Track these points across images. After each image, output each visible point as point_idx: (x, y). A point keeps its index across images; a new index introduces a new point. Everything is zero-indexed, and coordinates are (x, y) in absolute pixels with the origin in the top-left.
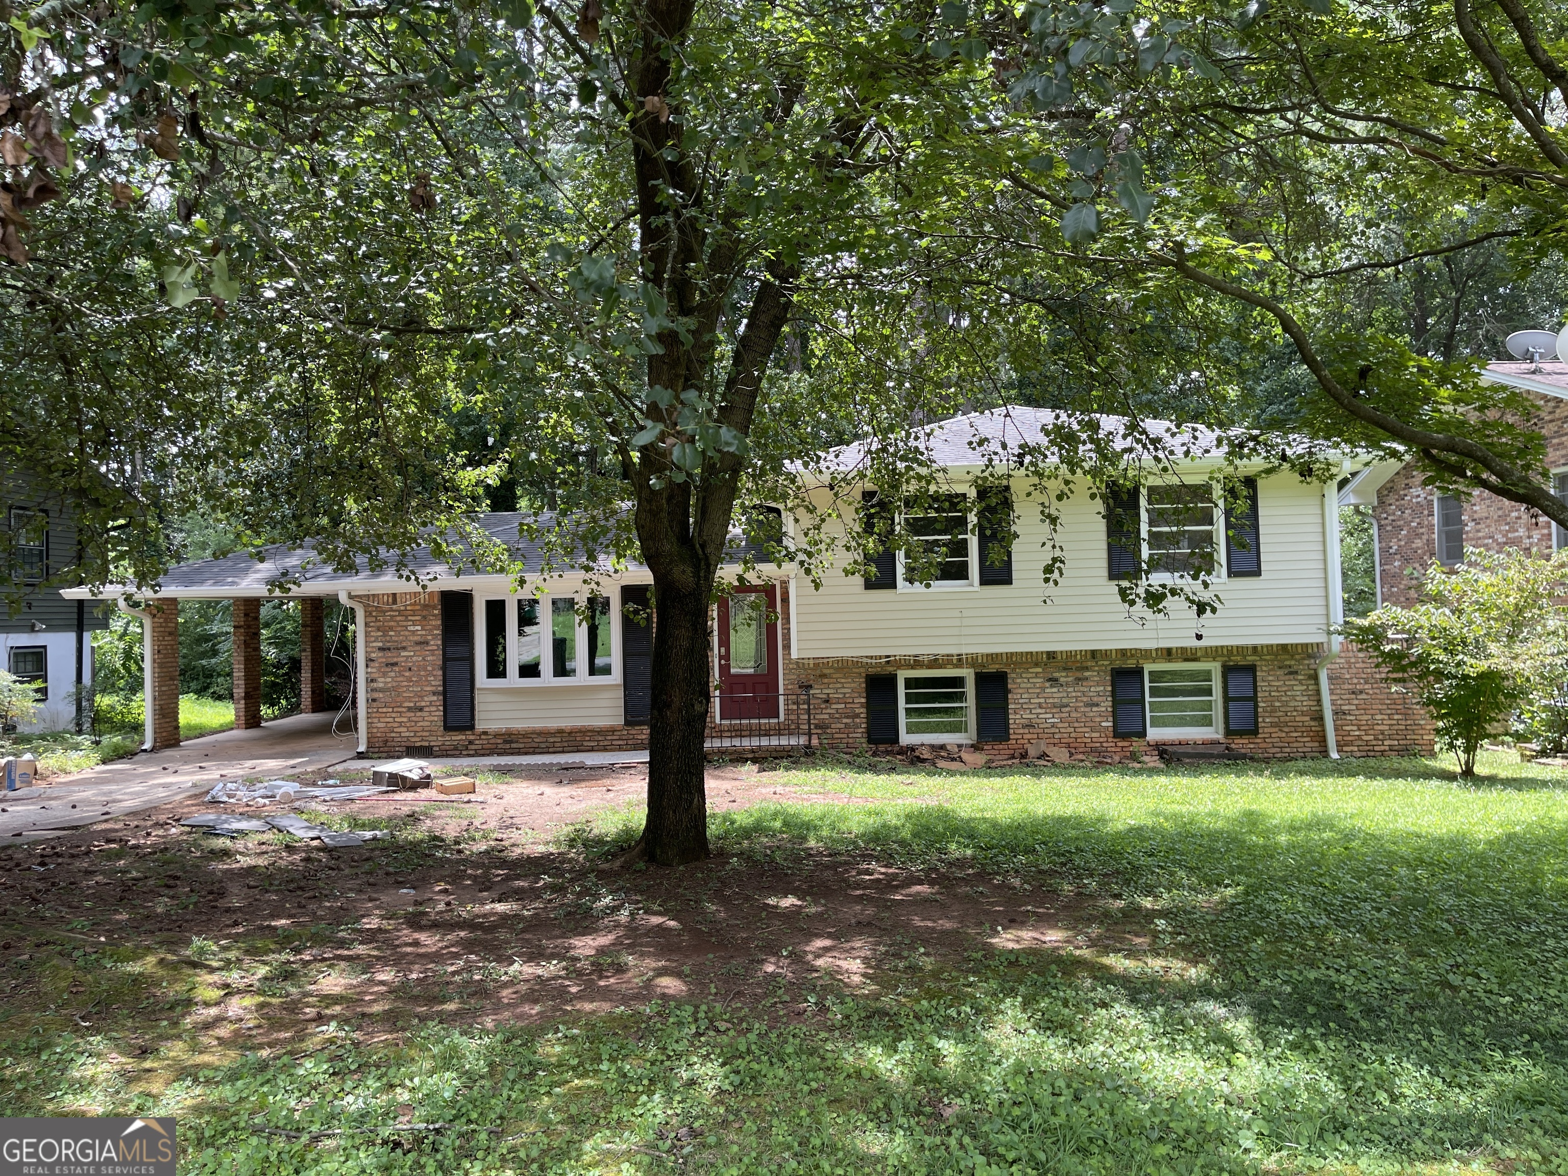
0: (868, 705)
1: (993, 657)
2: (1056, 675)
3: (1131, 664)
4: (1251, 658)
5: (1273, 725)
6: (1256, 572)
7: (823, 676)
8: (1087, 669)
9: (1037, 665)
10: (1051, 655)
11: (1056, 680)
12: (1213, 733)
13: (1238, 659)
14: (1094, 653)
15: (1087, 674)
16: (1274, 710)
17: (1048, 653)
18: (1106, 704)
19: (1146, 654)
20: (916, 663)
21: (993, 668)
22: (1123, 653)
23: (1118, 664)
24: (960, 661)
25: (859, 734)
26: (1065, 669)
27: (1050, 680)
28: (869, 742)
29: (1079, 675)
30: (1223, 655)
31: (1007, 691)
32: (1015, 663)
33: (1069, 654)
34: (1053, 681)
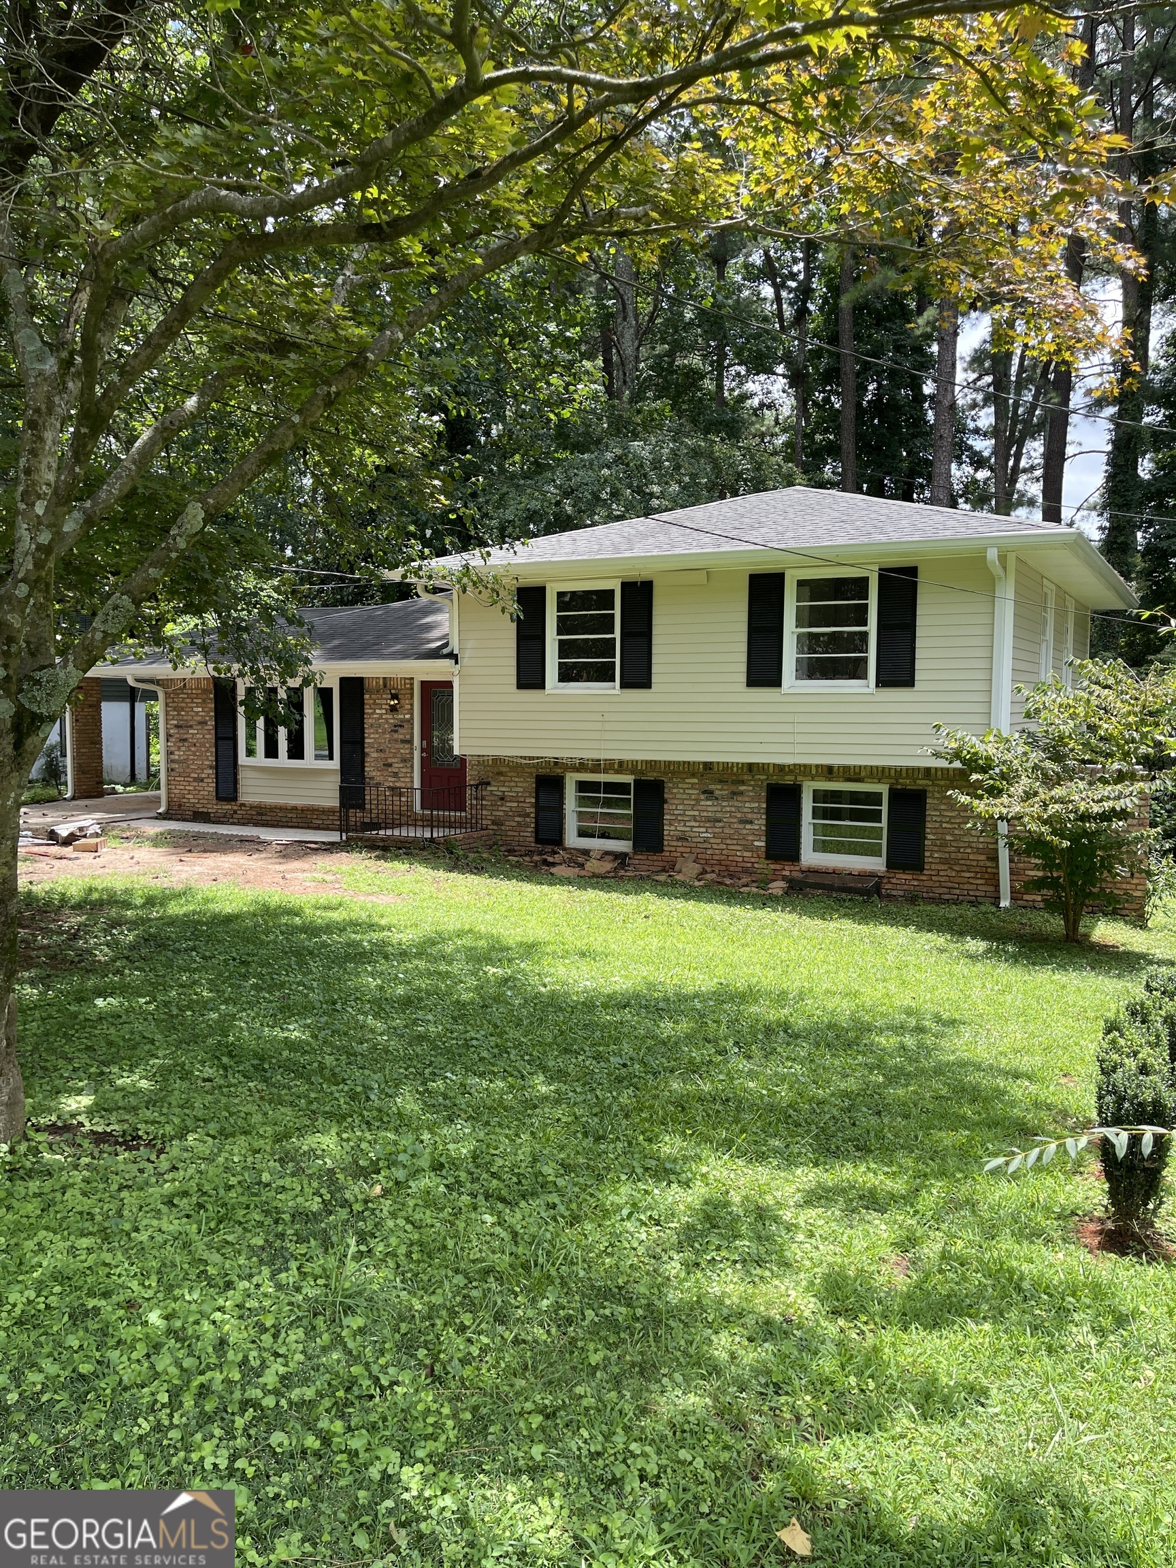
0: (537, 806)
1: (652, 765)
2: (712, 787)
3: (789, 780)
4: (922, 782)
5: (943, 861)
6: (909, 682)
7: (500, 774)
8: (743, 783)
9: (693, 775)
10: (708, 766)
11: (711, 792)
12: (876, 864)
13: (907, 783)
14: (751, 767)
15: (742, 788)
16: (944, 844)
17: (705, 764)
18: (760, 823)
19: (805, 770)
20: (582, 766)
21: (651, 776)
22: (781, 768)
23: (775, 779)
24: (621, 766)
25: (528, 834)
26: (721, 781)
27: (705, 792)
28: (538, 841)
29: (733, 788)
30: (889, 777)
31: (664, 801)
32: (673, 773)
33: (727, 766)
34: (709, 793)
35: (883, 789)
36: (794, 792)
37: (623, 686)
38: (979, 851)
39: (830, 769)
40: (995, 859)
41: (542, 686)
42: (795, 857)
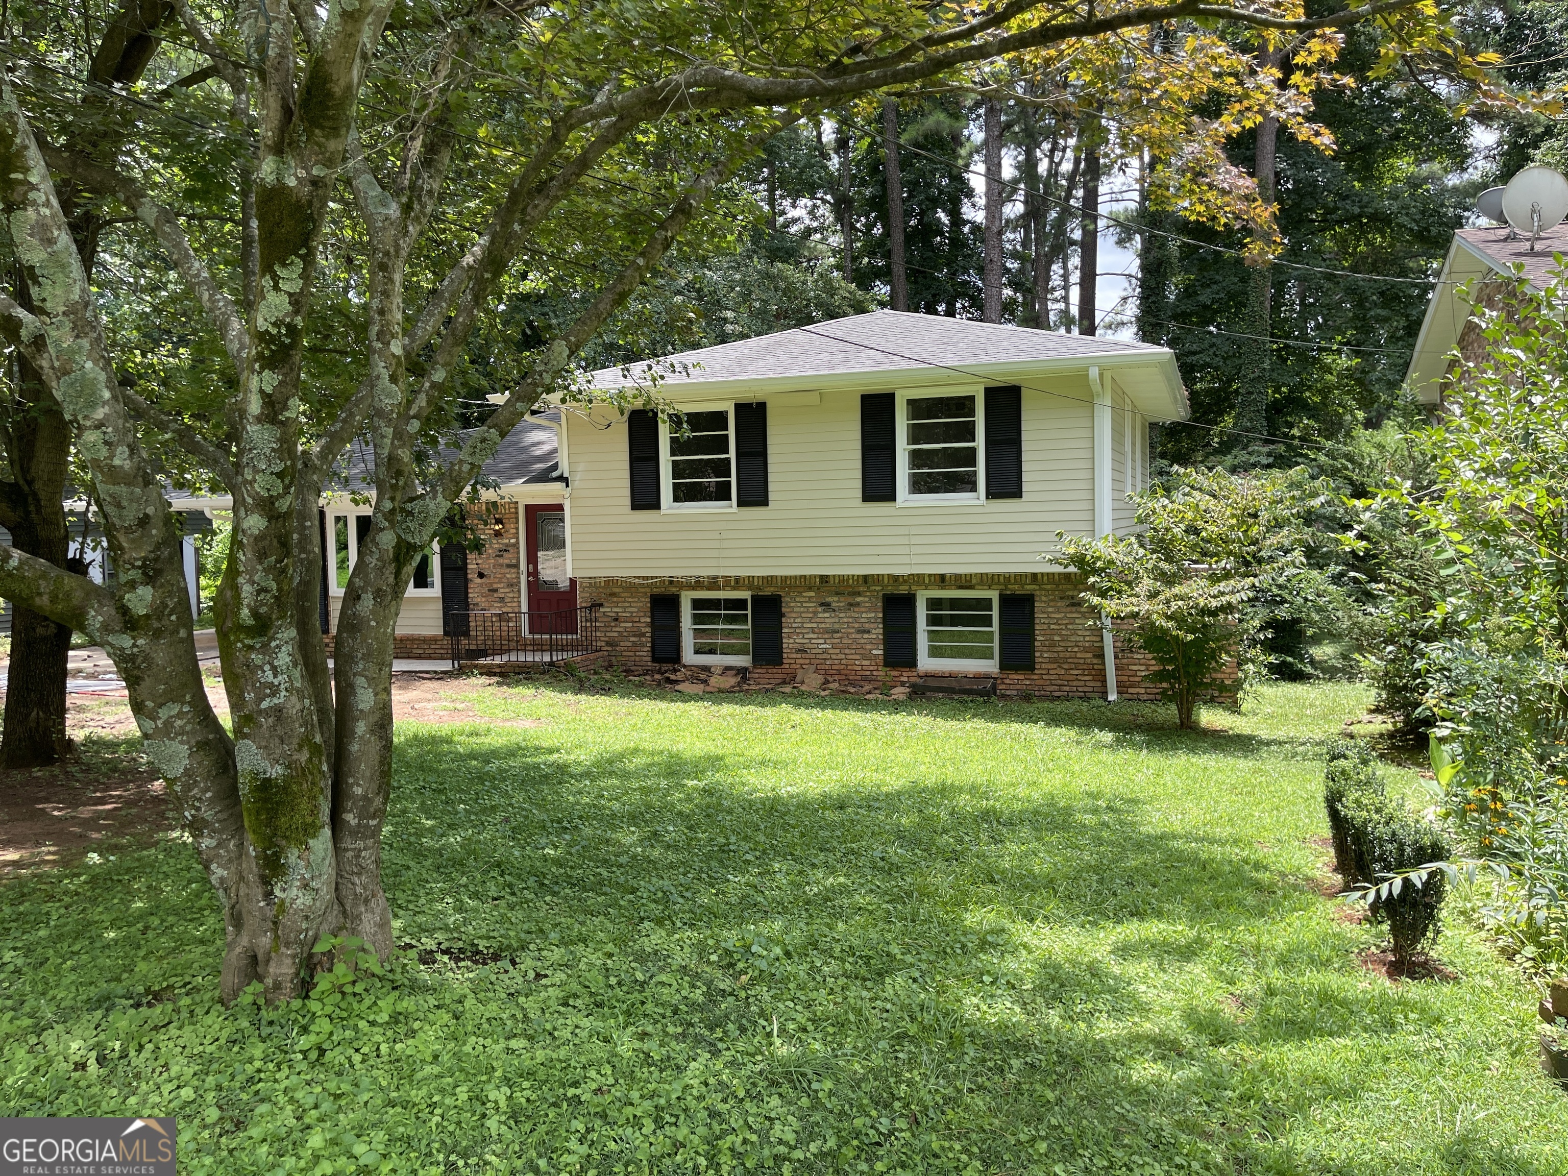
0: (653, 624)
1: (769, 580)
2: (829, 599)
3: (903, 589)
4: (1030, 588)
5: (1052, 661)
6: (1017, 493)
7: (613, 595)
8: (859, 594)
9: (810, 589)
10: (824, 579)
11: (828, 605)
12: (990, 666)
13: (1016, 589)
14: (866, 578)
15: (859, 599)
16: (1053, 644)
17: (821, 577)
18: (878, 632)
19: (919, 580)
20: (698, 584)
21: (768, 591)
22: (895, 578)
23: (890, 590)
24: (738, 583)
25: (645, 653)
26: (837, 594)
27: (822, 604)
28: (654, 659)
29: (850, 600)
30: (999, 583)
31: (782, 615)
32: (790, 587)
33: (843, 579)
34: (826, 605)
35: (994, 595)
36: (909, 601)
37: (740, 504)
38: (1086, 650)
39: (942, 577)
40: (1101, 656)
41: (657, 506)
42: (911, 662)
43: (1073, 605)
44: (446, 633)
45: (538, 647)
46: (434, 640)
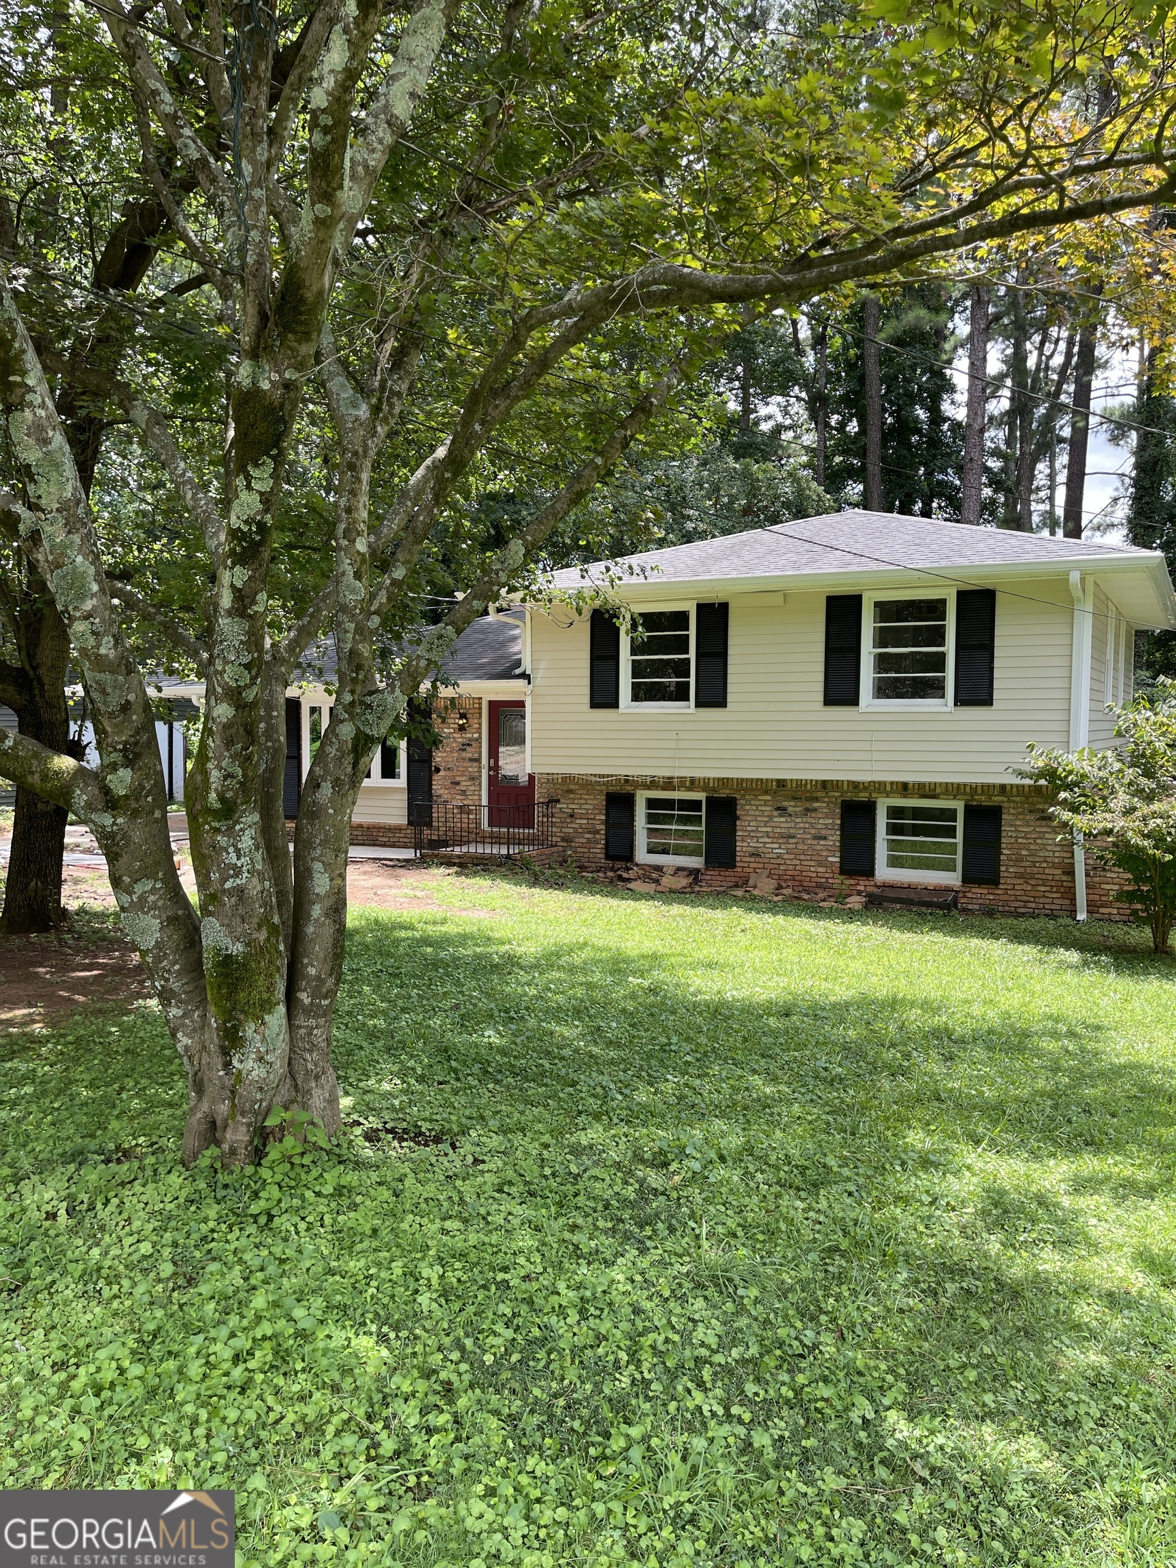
0: (607, 823)
1: (725, 782)
2: (785, 804)
3: (863, 797)
4: (997, 799)
5: (1019, 876)
6: (987, 701)
7: (570, 791)
8: (817, 799)
9: (766, 792)
10: (781, 783)
11: (785, 809)
12: (952, 879)
13: (983, 800)
14: (824, 783)
15: (816, 805)
16: (1020, 859)
17: (778, 781)
18: (834, 838)
19: (880, 787)
20: (653, 784)
21: (723, 793)
22: (855, 785)
23: (849, 796)
24: (693, 784)
25: (599, 851)
26: (794, 798)
27: (778, 809)
28: (608, 857)
29: (807, 805)
30: (965, 793)
31: (737, 818)
32: (746, 790)
33: (800, 783)
34: (782, 810)
35: (959, 805)
36: (868, 809)
37: (698, 705)
38: (1054, 866)
39: (905, 786)
40: (1071, 873)
41: (615, 705)
42: (870, 872)
43: (1043, 819)
44: (410, 823)
45: (496, 840)
46: (398, 829)
